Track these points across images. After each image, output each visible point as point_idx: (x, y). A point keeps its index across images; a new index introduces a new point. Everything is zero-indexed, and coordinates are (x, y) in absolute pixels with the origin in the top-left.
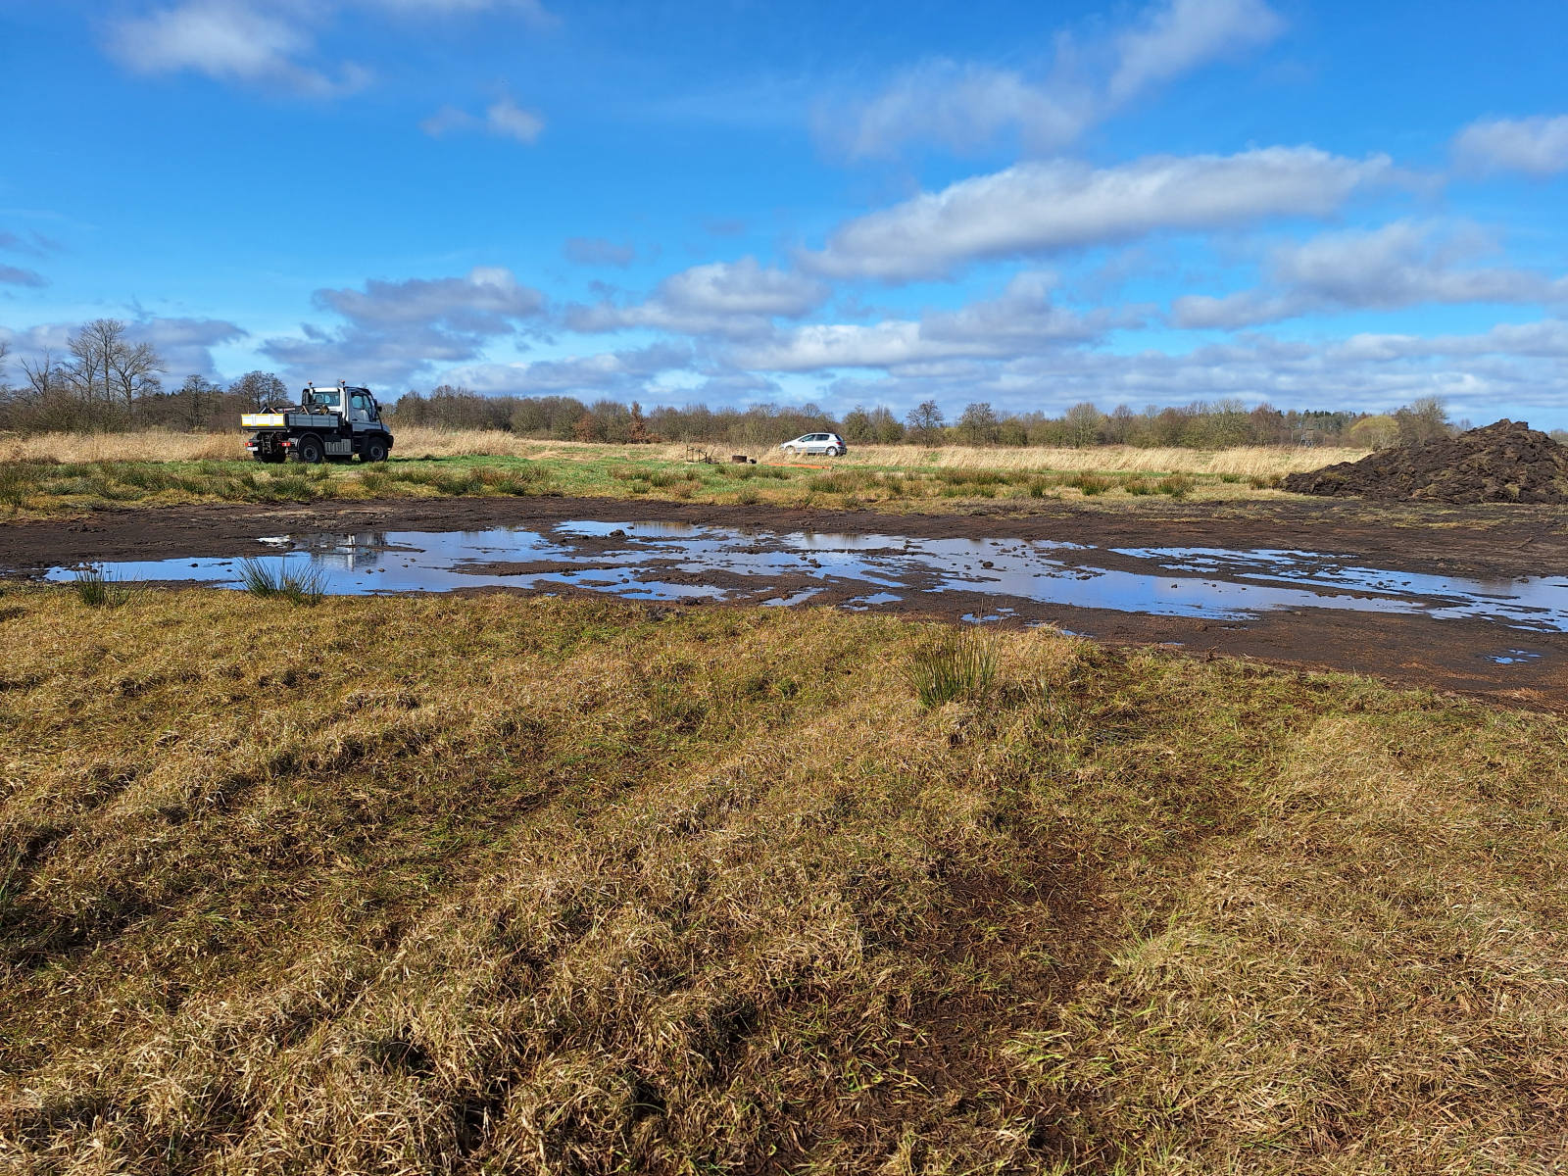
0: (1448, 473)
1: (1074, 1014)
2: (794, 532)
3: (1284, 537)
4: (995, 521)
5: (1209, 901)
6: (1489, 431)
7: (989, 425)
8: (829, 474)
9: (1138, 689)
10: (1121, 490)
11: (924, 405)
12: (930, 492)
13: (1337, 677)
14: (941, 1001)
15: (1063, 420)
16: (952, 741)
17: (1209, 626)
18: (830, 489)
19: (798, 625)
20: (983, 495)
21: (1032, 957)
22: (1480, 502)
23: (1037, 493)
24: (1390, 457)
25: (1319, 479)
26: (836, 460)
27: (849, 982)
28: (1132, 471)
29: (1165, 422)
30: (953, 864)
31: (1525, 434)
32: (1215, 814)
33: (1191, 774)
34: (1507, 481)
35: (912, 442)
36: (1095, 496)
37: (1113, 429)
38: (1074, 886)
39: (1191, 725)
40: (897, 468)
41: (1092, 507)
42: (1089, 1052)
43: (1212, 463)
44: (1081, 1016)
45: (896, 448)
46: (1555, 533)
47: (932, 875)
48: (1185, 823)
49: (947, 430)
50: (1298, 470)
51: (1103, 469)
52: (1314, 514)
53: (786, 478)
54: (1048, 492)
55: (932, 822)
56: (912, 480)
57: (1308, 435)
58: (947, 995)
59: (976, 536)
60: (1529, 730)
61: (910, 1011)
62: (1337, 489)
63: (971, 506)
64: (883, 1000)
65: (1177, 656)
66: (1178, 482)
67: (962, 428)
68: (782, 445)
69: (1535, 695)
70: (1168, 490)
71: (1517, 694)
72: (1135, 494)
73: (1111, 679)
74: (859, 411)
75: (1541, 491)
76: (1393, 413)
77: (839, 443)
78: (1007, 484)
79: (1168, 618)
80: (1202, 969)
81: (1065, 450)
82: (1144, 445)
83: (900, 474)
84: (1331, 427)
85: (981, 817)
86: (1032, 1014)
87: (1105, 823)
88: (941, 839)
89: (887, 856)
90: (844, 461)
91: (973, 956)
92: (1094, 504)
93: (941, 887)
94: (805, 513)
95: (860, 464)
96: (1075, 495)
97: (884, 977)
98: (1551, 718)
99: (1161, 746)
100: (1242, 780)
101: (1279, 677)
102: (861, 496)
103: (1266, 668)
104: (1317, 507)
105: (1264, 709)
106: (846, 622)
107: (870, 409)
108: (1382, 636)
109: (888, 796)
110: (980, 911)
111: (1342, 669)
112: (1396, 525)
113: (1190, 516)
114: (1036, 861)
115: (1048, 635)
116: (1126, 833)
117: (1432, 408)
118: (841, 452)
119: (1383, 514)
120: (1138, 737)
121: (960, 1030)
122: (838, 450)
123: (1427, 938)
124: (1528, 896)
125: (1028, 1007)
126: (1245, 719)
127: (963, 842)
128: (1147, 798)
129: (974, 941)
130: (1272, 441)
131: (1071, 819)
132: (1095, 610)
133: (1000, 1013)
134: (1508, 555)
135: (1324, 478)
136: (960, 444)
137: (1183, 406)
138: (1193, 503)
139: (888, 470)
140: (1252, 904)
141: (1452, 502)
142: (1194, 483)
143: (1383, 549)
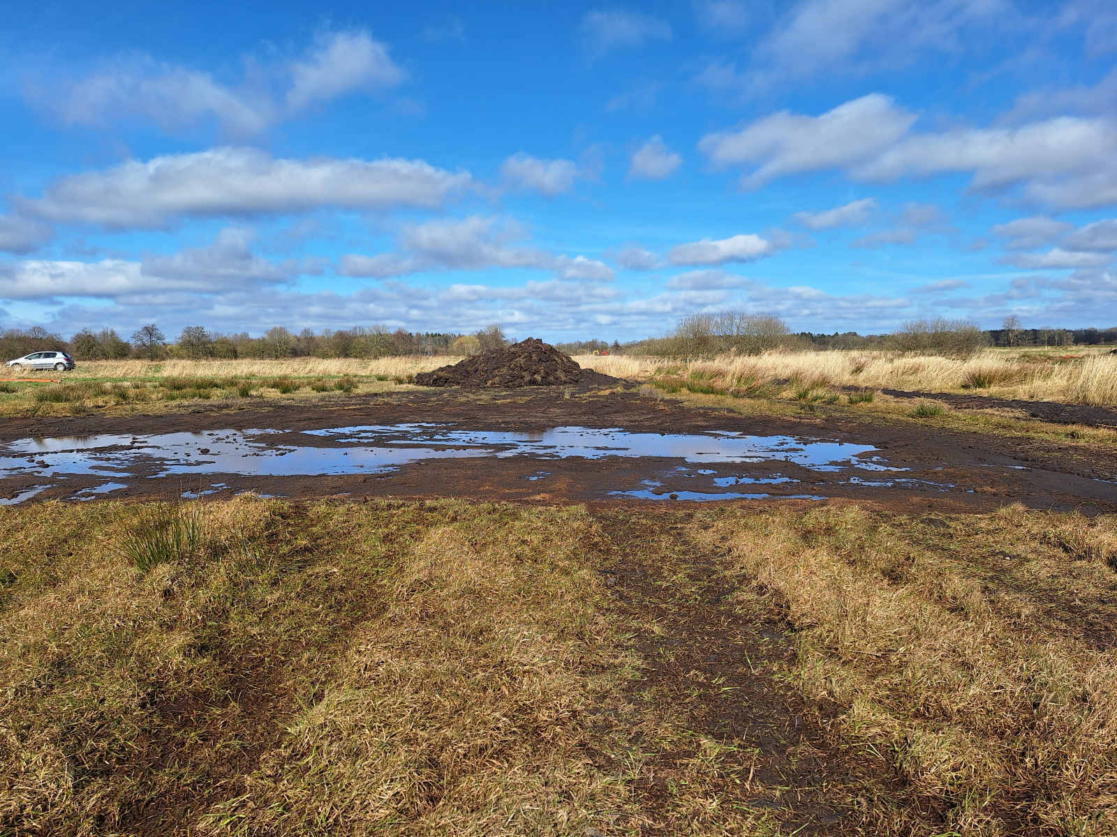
0: (504, 370)
1: (257, 779)
2: (22, 438)
3: (416, 415)
4: (211, 416)
5: (356, 668)
6: (523, 345)
7: (204, 343)
8: (57, 386)
9: (314, 529)
10: (308, 389)
11: (146, 327)
12: (154, 396)
13: (442, 501)
14: (148, 804)
15: (264, 339)
16: (165, 595)
17: (366, 479)
18: (57, 398)
19: (20, 520)
20: (200, 397)
21: (225, 747)
22: (522, 386)
23: (244, 393)
24: (473, 360)
25: (435, 377)
26: (66, 374)
27: (60, 817)
28: (316, 375)
29: (337, 341)
30: (163, 692)
31: (540, 346)
32: (364, 606)
33: (349, 583)
34: (535, 374)
35: (138, 357)
36: (289, 394)
37: (302, 346)
38: (262, 684)
39: (351, 549)
40: (124, 379)
41: (288, 402)
42: (267, 803)
43: (370, 368)
44: (262, 779)
45: (122, 363)
46: (558, 402)
47: (143, 706)
48: (344, 619)
49: (169, 347)
50: (423, 371)
51: (296, 374)
52: (432, 399)
53: (13, 392)
54: (253, 393)
55: (143, 662)
56: (138, 388)
57: (429, 348)
58: (152, 798)
59: (196, 431)
60: (542, 517)
61: (118, 822)
62: (446, 382)
63: (189, 406)
64: (91, 821)
65: (343, 502)
66: (348, 381)
67: (182, 346)
68: (8, 363)
69: (547, 496)
70: (340, 387)
71: (538, 498)
72: (318, 391)
73: (296, 525)
74: (86, 332)
75: (551, 378)
76: (476, 334)
77: (67, 360)
78: (220, 388)
79: (340, 477)
80: (348, 717)
81: (268, 361)
82: (325, 356)
83: (127, 384)
84: (442, 343)
85: (186, 651)
86: (224, 790)
87: (286, 632)
88: (153, 675)
89: (102, 701)
90: (73, 375)
91: (177, 760)
92: (288, 400)
93: (151, 713)
94: (32, 421)
95: (88, 376)
96: (274, 394)
97: (94, 802)
98: (553, 508)
99: (329, 567)
100: (382, 580)
101: (408, 506)
102: (89, 404)
103: (401, 502)
104: (435, 394)
105: (398, 530)
106: (70, 509)
107: (96, 331)
108: (470, 472)
109: (104, 652)
110: (185, 723)
111: (447, 496)
112: (478, 403)
113: (355, 405)
114: (232, 673)
115: (248, 500)
116: (302, 635)
117: (496, 331)
118: (70, 367)
119: (472, 396)
120: (312, 563)
121: (164, 822)
122: (67, 365)
123: (486, 656)
124: (538, 615)
125: (221, 786)
126: (386, 539)
127: (171, 673)
128: (317, 606)
129: (177, 749)
130: (408, 353)
131: (260, 634)
132: (289, 477)
133: (198, 797)
134: (537, 417)
135: (438, 376)
136: (181, 357)
137: (348, 330)
138: (358, 396)
139: (115, 380)
140: (383, 662)
141: (508, 387)
142: (359, 382)
143: (472, 418)
